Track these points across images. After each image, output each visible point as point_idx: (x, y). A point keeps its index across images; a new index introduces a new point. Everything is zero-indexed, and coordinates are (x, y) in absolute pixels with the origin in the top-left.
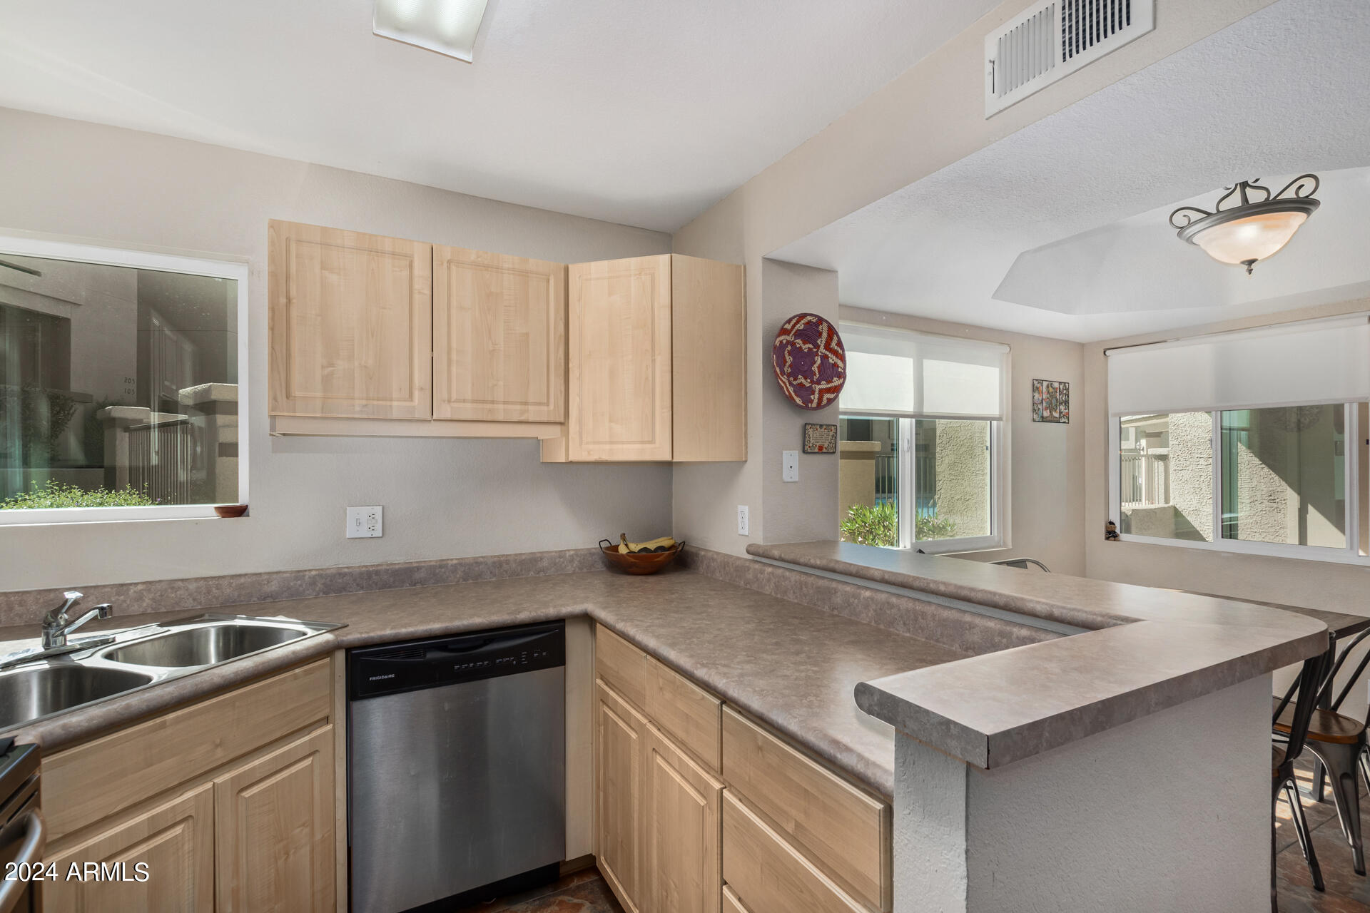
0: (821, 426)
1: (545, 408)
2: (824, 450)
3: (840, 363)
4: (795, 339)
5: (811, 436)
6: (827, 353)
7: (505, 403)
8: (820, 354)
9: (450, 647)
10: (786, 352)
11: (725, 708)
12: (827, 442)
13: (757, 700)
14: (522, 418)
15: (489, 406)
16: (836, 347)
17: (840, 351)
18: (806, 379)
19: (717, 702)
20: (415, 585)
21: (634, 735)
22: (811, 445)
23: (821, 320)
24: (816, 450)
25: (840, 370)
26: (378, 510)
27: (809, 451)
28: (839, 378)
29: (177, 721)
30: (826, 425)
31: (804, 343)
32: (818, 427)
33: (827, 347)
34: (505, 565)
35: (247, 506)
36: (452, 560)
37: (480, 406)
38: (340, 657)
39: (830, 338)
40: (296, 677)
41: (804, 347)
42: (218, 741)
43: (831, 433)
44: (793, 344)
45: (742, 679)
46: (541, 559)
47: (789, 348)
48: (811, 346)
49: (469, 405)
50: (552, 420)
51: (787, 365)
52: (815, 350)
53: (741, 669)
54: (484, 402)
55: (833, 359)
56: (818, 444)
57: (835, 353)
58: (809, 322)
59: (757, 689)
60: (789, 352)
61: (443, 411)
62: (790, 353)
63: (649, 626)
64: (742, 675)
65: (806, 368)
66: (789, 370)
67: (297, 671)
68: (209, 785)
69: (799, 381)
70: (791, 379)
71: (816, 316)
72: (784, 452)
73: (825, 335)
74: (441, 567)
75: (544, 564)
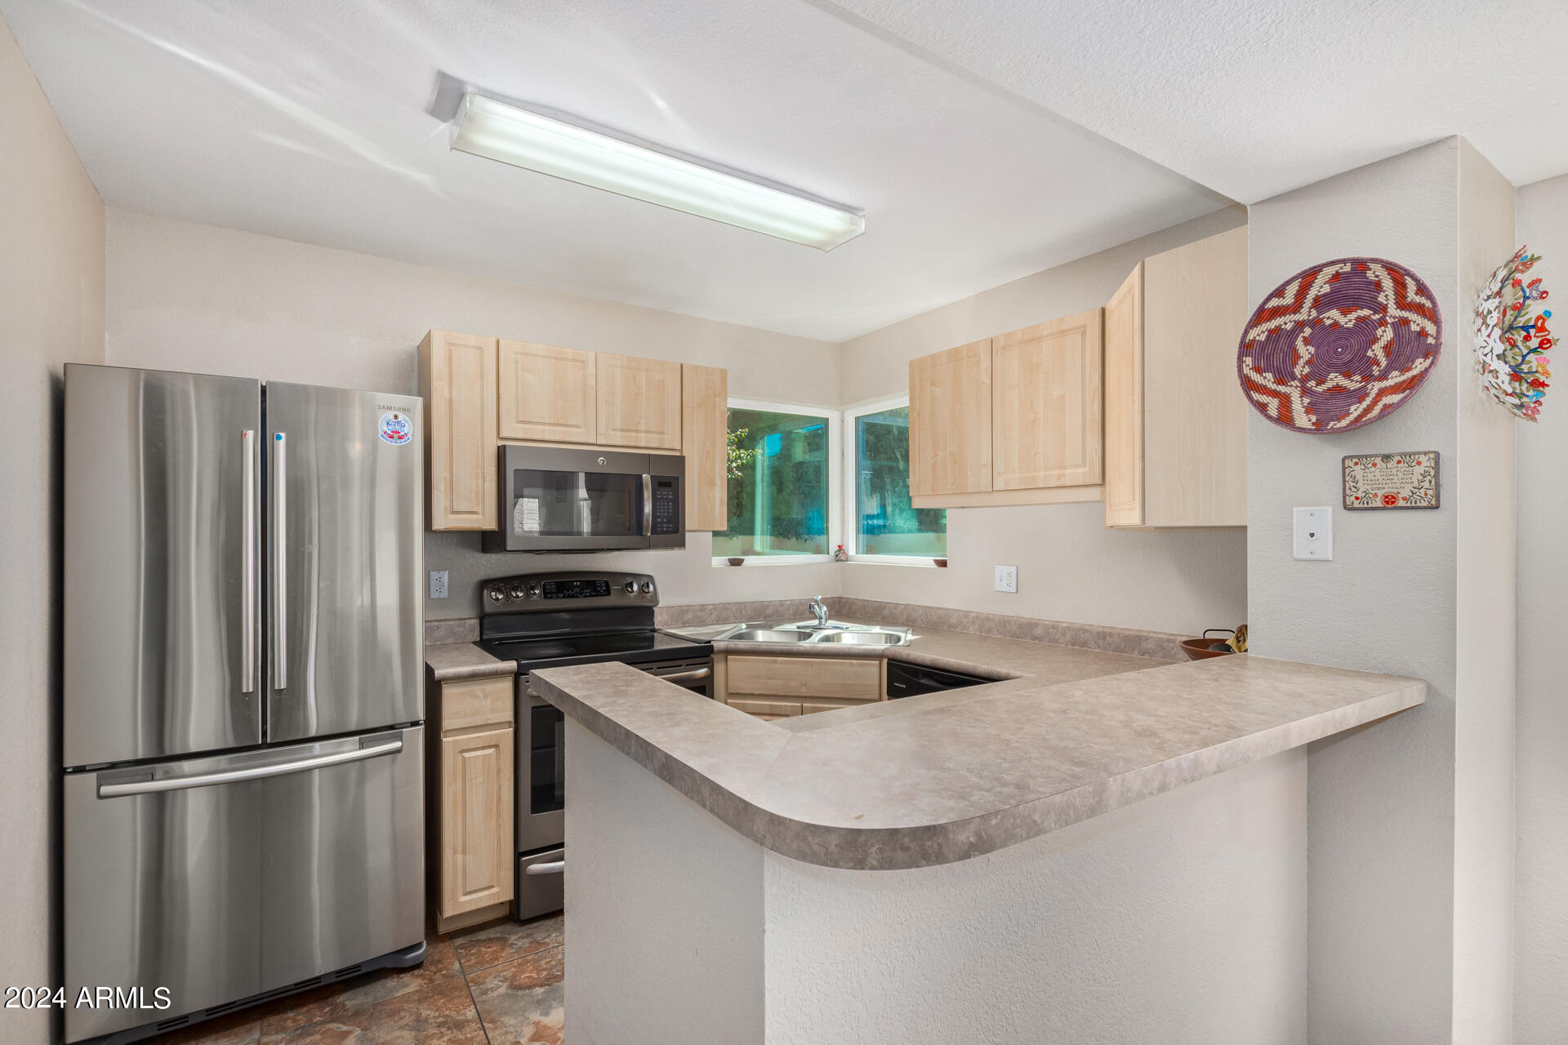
0: (1387, 458)
1: (1081, 470)
2: (1401, 503)
3: (1430, 328)
4: (1320, 313)
5: (1359, 477)
6: (1405, 314)
8: (1390, 320)
10: (1299, 343)
12: (1409, 487)
14: (1059, 483)
16: (1418, 299)
17: (1428, 304)
18: (1348, 375)
20: (1034, 640)
22: (1360, 494)
23: (1360, 265)
24: (1378, 503)
25: (1430, 340)
26: (1014, 569)
27: (1356, 504)
28: (1426, 357)
29: (783, 663)
30: (1401, 455)
31: (1344, 313)
32: (1378, 460)
33: (1402, 303)
36: (1064, 622)
38: (885, 661)
39: (1400, 286)
40: (852, 664)
41: (1342, 320)
42: (803, 682)
43: (1418, 470)
44: (1315, 323)
47: (1308, 331)
48: (1366, 312)
50: (1088, 483)
51: (1301, 362)
52: (1376, 317)
55: (1417, 322)
56: (1380, 493)
57: (1419, 309)
58: (1337, 276)
60: (1305, 339)
61: (1000, 484)
62: (1306, 341)
65: (1348, 358)
66: (1307, 370)
67: (854, 661)
68: (799, 704)
69: (1329, 385)
70: (1312, 383)
71: (1344, 261)
72: (1295, 509)
73: (1388, 284)
74: (1053, 627)
75: (1150, 645)
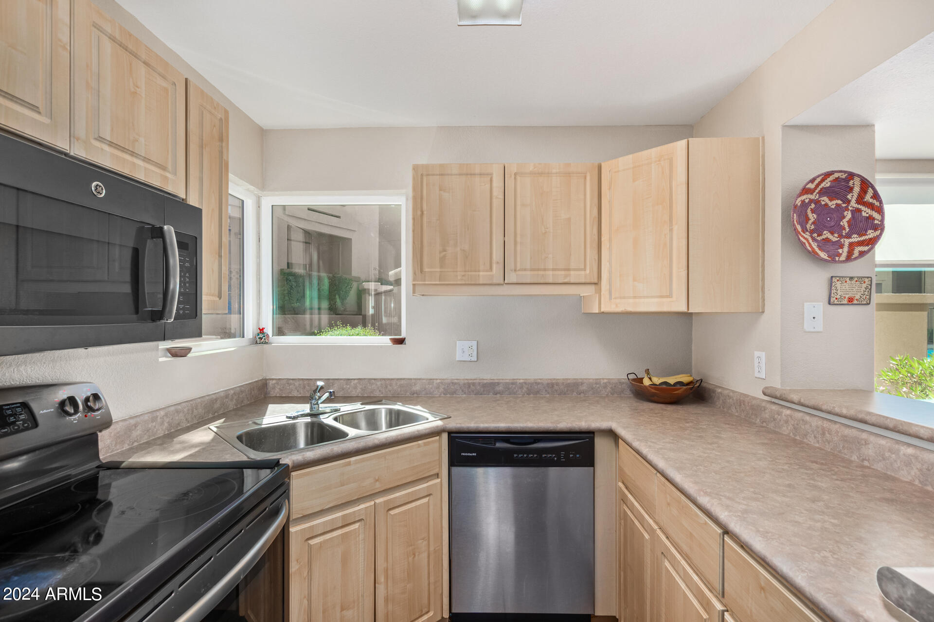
0: (851, 278)
1: (583, 273)
2: (855, 302)
3: (875, 215)
4: (819, 197)
5: (839, 288)
6: (860, 207)
7: (554, 270)
8: (850, 208)
9: (512, 441)
10: (809, 211)
11: (727, 538)
12: (859, 294)
13: (760, 541)
14: (566, 281)
15: (541, 273)
16: (871, 200)
17: (877, 204)
18: (832, 233)
19: (720, 531)
20: (496, 394)
21: (647, 536)
22: (838, 297)
23: (851, 176)
24: (845, 302)
25: (876, 222)
26: (475, 342)
27: (836, 302)
28: (875, 229)
29: (356, 462)
30: (858, 277)
31: (831, 200)
32: (848, 279)
33: (860, 200)
34: (555, 386)
35: (405, 338)
36: (520, 379)
37: (536, 273)
38: (445, 436)
39: (864, 192)
40: (419, 446)
41: (830, 204)
42: (377, 478)
43: (864, 285)
44: (817, 202)
45: (745, 516)
46: (582, 384)
47: (813, 206)
48: (839, 202)
49: (529, 273)
50: (588, 281)
51: (810, 222)
52: (844, 205)
53: (745, 505)
54: (538, 270)
55: (866, 212)
56: (847, 296)
57: (871, 206)
58: (837, 179)
59: (761, 529)
60: (812, 210)
61: (511, 277)
62: (813, 211)
63: (661, 449)
64: (745, 511)
65: (833, 224)
66: (813, 227)
67: (420, 442)
68: (372, 503)
69: (824, 237)
70: (815, 235)
71: (845, 172)
72: (806, 304)
73: (857, 189)
74: (513, 384)
75: (584, 388)
